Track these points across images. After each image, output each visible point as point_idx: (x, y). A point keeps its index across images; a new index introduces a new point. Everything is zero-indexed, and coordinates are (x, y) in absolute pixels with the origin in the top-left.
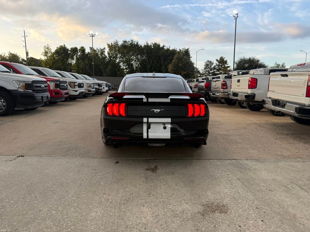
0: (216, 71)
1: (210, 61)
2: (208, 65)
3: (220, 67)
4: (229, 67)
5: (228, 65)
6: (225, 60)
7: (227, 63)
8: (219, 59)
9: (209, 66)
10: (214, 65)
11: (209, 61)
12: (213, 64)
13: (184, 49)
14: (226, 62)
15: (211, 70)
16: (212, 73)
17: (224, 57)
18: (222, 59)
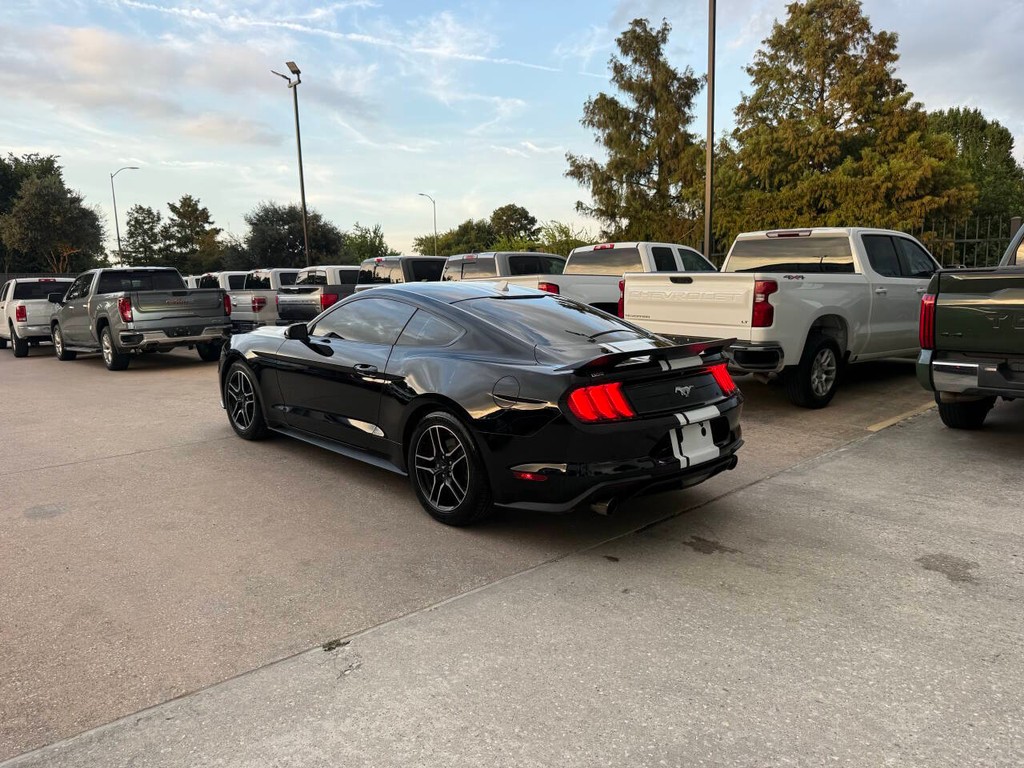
0: (173, 245)
1: (145, 207)
2: (142, 222)
3: (188, 231)
4: (217, 231)
5: (213, 226)
6: (200, 207)
7: (208, 217)
8: (178, 205)
9: (146, 227)
10: (162, 223)
11: (141, 208)
12: (159, 219)
13: (32, 157)
14: (204, 216)
15: (155, 242)
16: (160, 250)
17: (195, 198)
18: (189, 206)
